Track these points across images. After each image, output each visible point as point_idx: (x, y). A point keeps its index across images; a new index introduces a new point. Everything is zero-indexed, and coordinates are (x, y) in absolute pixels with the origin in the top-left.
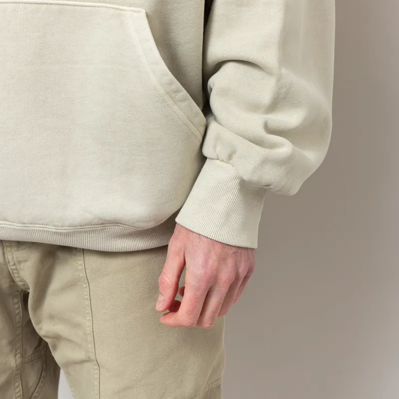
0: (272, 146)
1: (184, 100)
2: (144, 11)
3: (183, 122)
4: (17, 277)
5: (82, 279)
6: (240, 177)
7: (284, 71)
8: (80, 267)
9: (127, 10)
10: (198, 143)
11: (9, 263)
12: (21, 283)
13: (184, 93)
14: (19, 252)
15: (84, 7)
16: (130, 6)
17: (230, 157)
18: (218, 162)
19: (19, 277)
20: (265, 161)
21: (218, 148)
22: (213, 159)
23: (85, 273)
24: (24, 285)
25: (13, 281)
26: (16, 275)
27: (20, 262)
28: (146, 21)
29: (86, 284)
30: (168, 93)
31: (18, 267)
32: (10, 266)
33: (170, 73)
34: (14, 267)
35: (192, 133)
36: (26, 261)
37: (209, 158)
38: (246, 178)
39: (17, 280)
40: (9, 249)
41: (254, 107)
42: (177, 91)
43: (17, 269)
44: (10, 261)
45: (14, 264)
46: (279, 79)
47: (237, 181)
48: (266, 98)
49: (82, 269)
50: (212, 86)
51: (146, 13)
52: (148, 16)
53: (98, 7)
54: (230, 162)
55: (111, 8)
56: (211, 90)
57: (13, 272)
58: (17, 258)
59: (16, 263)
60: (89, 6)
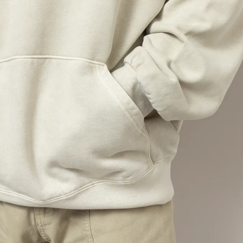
4: (43, 234)
5: (89, 236)
8: (87, 228)
11: (38, 225)
12: (45, 238)
14: (45, 218)
19: (44, 233)
23: (90, 232)
24: (47, 239)
25: (40, 236)
26: (42, 233)
27: (45, 225)
29: (91, 239)
31: (44, 228)
32: (38, 227)
34: (41, 228)
36: (49, 224)
39: (42, 235)
40: (38, 216)
43: (43, 229)
44: (39, 224)
45: (42, 226)
49: (89, 229)
57: (40, 231)
58: (44, 222)
59: (43, 225)
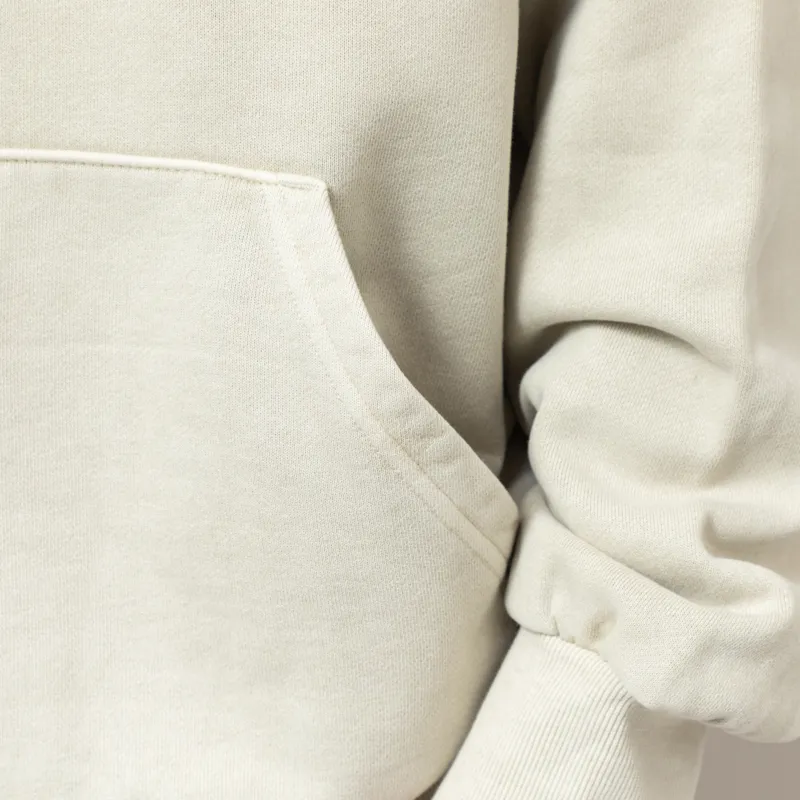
0: (729, 595)
1: (448, 458)
2: (323, 186)
3: (445, 524)
6: (627, 696)
7: (765, 355)
9: (268, 184)
10: (494, 583)
13: (449, 436)
15: (132, 171)
16: (277, 171)
17: (596, 631)
18: (556, 643)
20: (708, 648)
21: (559, 601)
22: (541, 634)
28: (326, 218)
30: (396, 441)
33: (405, 379)
35: (475, 554)
37: (528, 630)
38: (647, 700)
41: (669, 468)
42: (427, 434)
46: (750, 382)
47: (620, 708)
48: (709, 438)
50: (535, 402)
51: (329, 190)
52: (333, 199)
53: (177, 170)
54: (597, 645)
55: (216, 174)
56: (534, 412)
60: (149, 168)
